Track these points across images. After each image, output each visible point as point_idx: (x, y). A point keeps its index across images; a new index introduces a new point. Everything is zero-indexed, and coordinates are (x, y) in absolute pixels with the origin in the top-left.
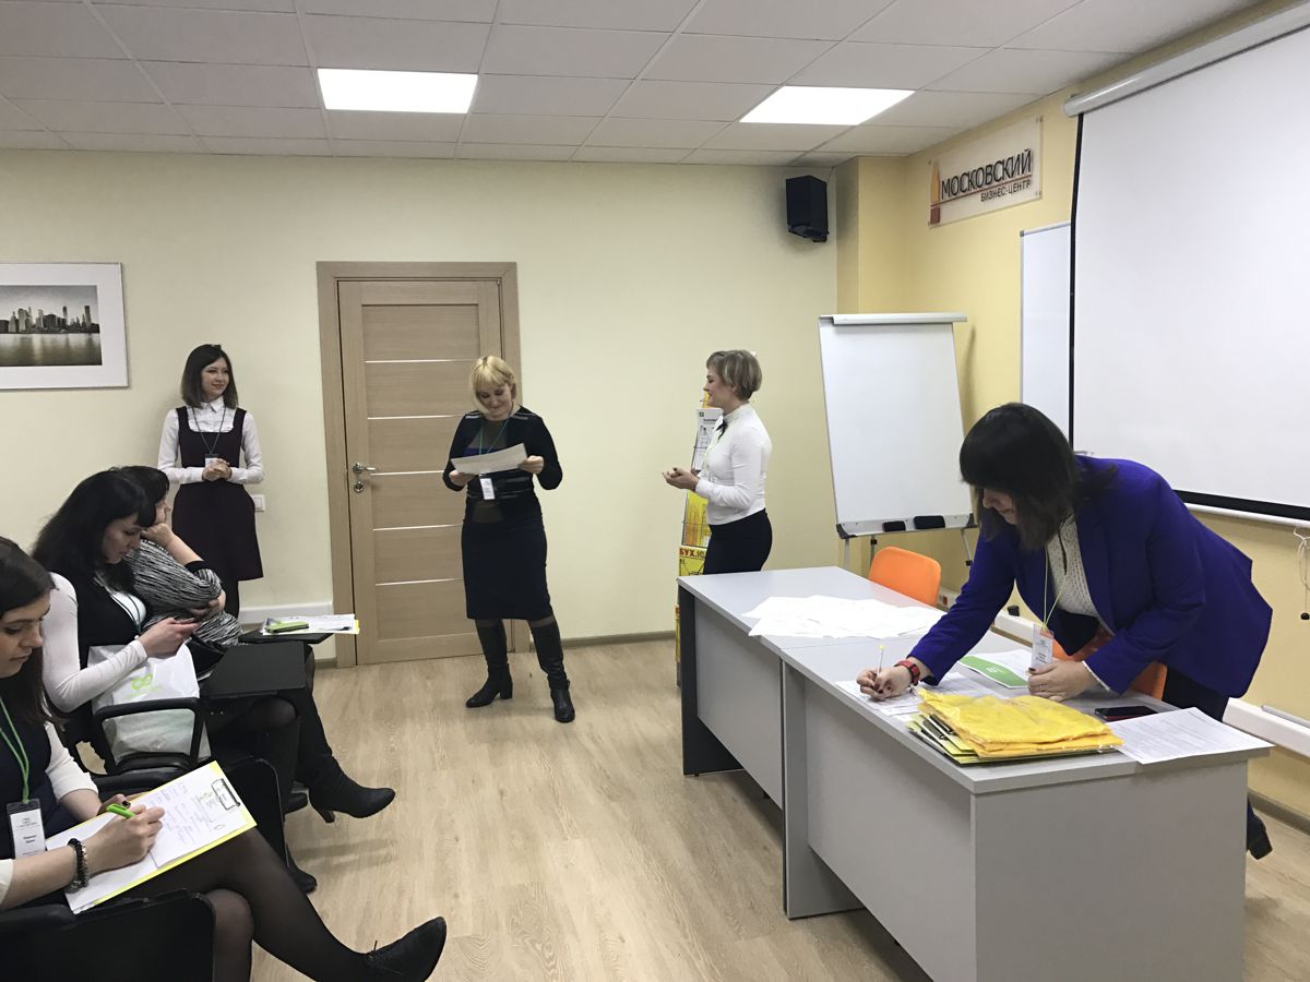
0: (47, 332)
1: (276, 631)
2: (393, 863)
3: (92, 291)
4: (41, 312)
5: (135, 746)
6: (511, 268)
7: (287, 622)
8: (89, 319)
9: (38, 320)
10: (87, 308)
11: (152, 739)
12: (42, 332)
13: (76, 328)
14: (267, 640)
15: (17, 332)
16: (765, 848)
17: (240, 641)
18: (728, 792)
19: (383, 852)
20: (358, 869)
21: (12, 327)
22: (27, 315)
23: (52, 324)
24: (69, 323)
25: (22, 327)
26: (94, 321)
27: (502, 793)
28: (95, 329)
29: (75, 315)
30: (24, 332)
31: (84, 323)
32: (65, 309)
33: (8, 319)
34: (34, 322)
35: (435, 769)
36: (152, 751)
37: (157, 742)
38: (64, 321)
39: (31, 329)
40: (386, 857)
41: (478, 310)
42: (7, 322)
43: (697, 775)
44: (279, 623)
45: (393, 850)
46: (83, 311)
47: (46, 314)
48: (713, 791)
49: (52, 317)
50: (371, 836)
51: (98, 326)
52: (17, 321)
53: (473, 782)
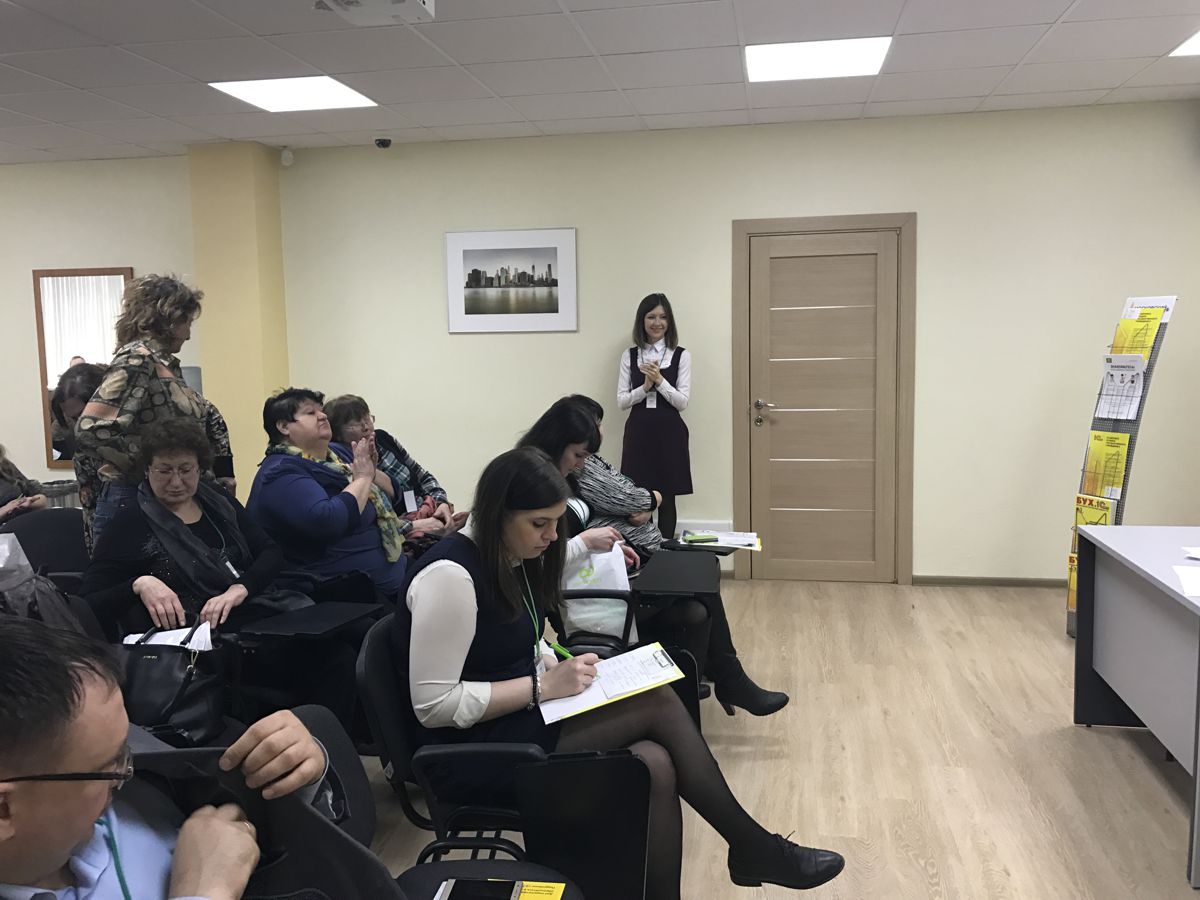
0: (521, 286)
1: (691, 541)
2: (784, 761)
3: (552, 252)
4: (516, 269)
5: (582, 626)
6: (911, 218)
7: (699, 535)
8: (551, 275)
9: (514, 276)
10: (549, 266)
11: (593, 622)
12: (517, 286)
13: (542, 283)
14: (683, 549)
15: (500, 286)
16: (1167, 811)
17: (662, 547)
18: (1125, 749)
19: (776, 748)
20: (755, 759)
21: (496, 283)
22: (507, 273)
23: (524, 280)
24: (536, 279)
25: (503, 282)
26: (554, 277)
27: (886, 713)
28: (554, 283)
29: (540, 272)
30: (504, 286)
31: (547, 279)
32: (533, 267)
33: (493, 276)
34: (511, 278)
35: (823, 682)
36: (593, 631)
37: (597, 625)
38: (532, 276)
39: (509, 284)
40: (778, 754)
41: (876, 260)
42: (492, 279)
43: (1089, 726)
44: (693, 535)
45: (786, 749)
46: (547, 269)
47: (520, 271)
48: (1107, 745)
49: (524, 273)
50: (766, 733)
51: (556, 281)
52: (499, 278)
53: (858, 698)
